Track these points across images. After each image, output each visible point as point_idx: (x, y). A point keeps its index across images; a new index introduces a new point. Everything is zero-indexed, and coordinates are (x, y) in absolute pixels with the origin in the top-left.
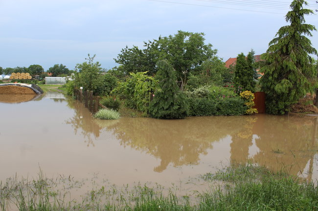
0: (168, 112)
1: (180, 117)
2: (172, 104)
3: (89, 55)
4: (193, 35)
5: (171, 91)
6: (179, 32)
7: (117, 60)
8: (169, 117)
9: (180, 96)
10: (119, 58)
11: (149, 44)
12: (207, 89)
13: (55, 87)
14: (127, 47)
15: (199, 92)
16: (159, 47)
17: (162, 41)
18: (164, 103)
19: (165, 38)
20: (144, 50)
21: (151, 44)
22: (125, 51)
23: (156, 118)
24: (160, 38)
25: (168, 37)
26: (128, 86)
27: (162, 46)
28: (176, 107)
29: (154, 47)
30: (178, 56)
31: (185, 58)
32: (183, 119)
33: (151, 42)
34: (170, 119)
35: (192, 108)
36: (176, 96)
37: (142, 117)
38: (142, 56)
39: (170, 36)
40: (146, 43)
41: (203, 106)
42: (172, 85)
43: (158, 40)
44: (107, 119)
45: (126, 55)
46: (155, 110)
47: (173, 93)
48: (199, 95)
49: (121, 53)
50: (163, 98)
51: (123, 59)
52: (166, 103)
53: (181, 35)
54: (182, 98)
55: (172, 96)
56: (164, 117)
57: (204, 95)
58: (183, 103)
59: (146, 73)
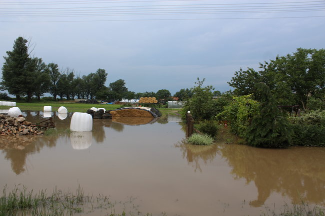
0: (266, 139)
1: (280, 147)
2: (271, 131)
3: (198, 79)
4: (317, 52)
5: (270, 115)
6: (298, 49)
7: (231, 83)
8: (266, 146)
9: (280, 122)
10: (233, 81)
11: (265, 66)
12: (320, 115)
13: (175, 111)
14: (241, 70)
15: (310, 118)
16: (276, 68)
17: (279, 62)
18: (262, 130)
19: (283, 58)
20: (261, 72)
21: (267, 65)
22: (239, 74)
23: (253, 146)
24: (277, 58)
25: (286, 56)
26: (232, 110)
27: (279, 66)
28: (275, 135)
29: (271, 68)
30: (296, 77)
31: (306, 79)
32: (285, 148)
33: (267, 63)
34: (267, 147)
35: (299, 136)
36: (276, 122)
37: (237, 143)
38: (257, 78)
39: (288, 55)
40: (262, 65)
41: (313, 135)
42: (271, 109)
43: (275, 60)
44: (198, 144)
45: (240, 77)
46: (251, 137)
47: (273, 119)
48: (309, 121)
49: (235, 76)
50: (260, 124)
51: (237, 82)
52: (264, 129)
53: (302, 53)
54: (283, 125)
55: (271, 122)
56: (261, 146)
57: (317, 121)
58: (284, 130)
59: (249, 96)
